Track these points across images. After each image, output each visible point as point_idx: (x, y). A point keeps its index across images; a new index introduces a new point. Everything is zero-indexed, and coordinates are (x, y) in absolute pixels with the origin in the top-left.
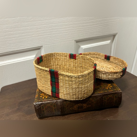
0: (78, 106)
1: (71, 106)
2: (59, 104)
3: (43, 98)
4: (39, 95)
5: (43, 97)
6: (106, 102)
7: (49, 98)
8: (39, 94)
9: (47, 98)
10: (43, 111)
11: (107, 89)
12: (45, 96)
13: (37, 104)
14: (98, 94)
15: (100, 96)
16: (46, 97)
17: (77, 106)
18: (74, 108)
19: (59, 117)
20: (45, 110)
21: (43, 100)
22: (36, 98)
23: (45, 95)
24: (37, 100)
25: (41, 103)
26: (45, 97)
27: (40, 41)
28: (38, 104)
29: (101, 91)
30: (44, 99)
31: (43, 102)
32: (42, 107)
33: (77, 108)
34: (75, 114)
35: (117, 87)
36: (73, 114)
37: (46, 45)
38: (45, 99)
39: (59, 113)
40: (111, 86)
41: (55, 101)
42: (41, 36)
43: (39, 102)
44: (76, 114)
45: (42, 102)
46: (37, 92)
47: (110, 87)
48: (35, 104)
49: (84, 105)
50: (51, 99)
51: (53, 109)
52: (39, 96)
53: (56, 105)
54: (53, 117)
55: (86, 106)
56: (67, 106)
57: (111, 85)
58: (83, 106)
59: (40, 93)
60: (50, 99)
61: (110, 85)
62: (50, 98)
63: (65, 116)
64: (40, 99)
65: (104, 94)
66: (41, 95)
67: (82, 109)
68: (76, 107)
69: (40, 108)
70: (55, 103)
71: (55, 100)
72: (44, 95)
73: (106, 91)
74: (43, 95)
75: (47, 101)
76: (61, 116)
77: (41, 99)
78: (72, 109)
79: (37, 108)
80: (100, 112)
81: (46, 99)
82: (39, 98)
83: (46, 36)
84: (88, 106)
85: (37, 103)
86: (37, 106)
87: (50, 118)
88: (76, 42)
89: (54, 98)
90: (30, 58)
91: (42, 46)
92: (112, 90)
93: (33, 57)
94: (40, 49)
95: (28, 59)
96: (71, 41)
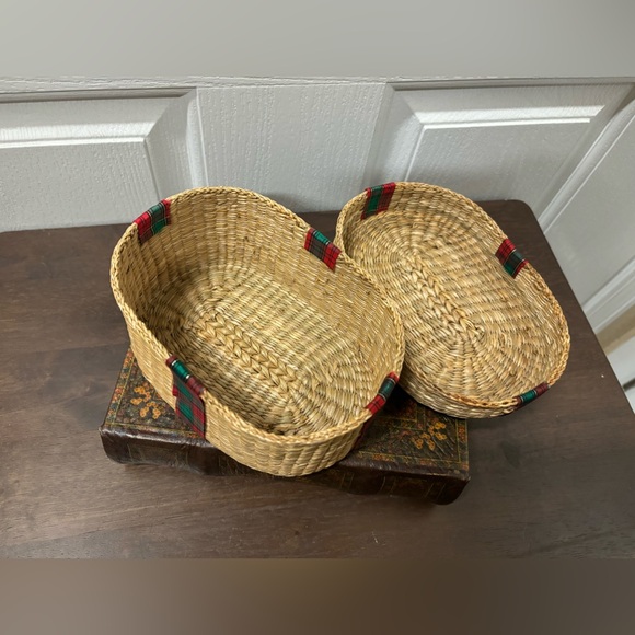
3: (144, 413)
4: (130, 394)
5: (143, 405)
7: (164, 421)
8: (129, 383)
9: (159, 418)
11: (415, 448)
12: (151, 404)
13: (111, 436)
14: (370, 460)
15: (374, 471)
16: (157, 414)
21: (140, 428)
22: (114, 406)
23: (152, 399)
24: (117, 415)
26: (151, 409)
29: (386, 452)
30: (143, 419)
31: (139, 437)
32: (132, 449)
35: (463, 448)
37: (217, 84)
38: (150, 425)
40: (441, 437)
41: (188, 443)
43: (122, 429)
45: (134, 432)
46: (125, 366)
47: (434, 439)
48: (107, 433)
50: (171, 432)
52: (129, 399)
57: (444, 427)
60: (167, 431)
62: (168, 426)
64: (127, 415)
65: (391, 472)
66: (136, 396)
70: (184, 450)
71: (188, 439)
72: (148, 398)
73: (406, 460)
74: (143, 396)
75: (155, 434)
77: (135, 416)
81: (156, 424)
82: (125, 409)
85: (114, 432)
88: (392, 89)
89: (187, 430)
90: (122, 137)
91: (195, 87)
92: (431, 462)
93: (142, 133)
94: (178, 96)
95: (112, 137)
96: (365, 84)
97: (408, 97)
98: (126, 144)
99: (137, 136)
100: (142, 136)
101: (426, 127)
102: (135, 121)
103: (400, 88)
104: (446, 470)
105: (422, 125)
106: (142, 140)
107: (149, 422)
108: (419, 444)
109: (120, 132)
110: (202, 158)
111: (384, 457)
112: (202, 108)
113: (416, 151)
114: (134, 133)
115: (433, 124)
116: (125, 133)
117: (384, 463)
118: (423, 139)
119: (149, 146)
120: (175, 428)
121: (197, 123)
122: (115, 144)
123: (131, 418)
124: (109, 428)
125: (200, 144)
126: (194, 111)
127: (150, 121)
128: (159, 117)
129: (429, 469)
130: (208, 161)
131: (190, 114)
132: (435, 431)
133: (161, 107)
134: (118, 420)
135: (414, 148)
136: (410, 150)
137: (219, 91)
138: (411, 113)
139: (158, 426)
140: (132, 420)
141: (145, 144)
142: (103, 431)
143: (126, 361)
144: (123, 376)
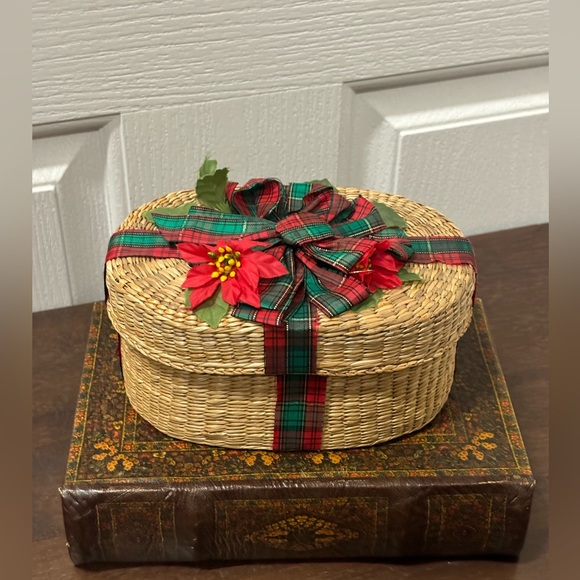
0: (291, 527)
1: (253, 522)
2: (192, 507)
3: (111, 467)
4: (89, 450)
5: (109, 459)
6: (442, 527)
7: (139, 471)
8: (86, 441)
9: (133, 469)
10: (107, 534)
11: (459, 460)
12: (119, 457)
13: (75, 498)
14: (405, 479)
15: (413, 491)
16: (128, 465)
17: (283, 530)
18: (269, 538)
19: (185, 570)
20: (117, 531)
21: (110, 481)
22: (73, 465)
23: (119, 453)
24: (79, 473)
25: (101, 492)
26: (120, 462)
27: (105, 86)
28: (85, 498)
29: (422, 468)
30: (112, 473)
31: (112, 491)
32: (101, 512)
33: (283, 537)
34: (270, 566)
36: (263, 567)
37: (144, 107)
38: (123, 477)
39: (188, 553)
40: (489, 446)
41: (173, 489)
42: (113, 54)
43: (88, 486)
44: (278, 566)
45: (105, 487)
46: (76, 425)
47: (481, 449)
48: (69, 493)
49: (320, 528)
50: (152, 480)
51: (157, 529)
52: (90, 456)
53: (177, 509)
54: (154, 569)
55: (332, 533)
56: (234, 524)
57: (492, 436)
58: (313, 532)
59: (91, 433)
60: (146, 480)
61: (488, 441)
62: (145, 474)
63: (216, 571)
64: (91, 471)
65: (435, 488)
66: (99, 451)
67: (310, 547)
68: (280, 533)
69: (93, 517)
70: (169, 500)
71: (174, 484)
72: (113, 451)
73: (448, 472)
74: (108, 451)
75: (131, 485)
76: (197, 570)
77: (101, 471)
78: (255, 538)
79: (78, 517)
80: (406, 575)
81: (128, 474)
82: (87, 465)
83: (150, 50)
84: (341, 537)
85: (79, 492)
86: (76, 507)
87: (137, 569)
88: (350, 91)
89: (169, 475)
91: (118, 114)
92: (483, 471)
93: (52, 179)
94: (96, 128)
96: (317, 87)
97: (373, 100)
99: (46, 184)
100: (53, 183)
101: (403, 134)
103: (362, 88)
104: (503, 477)
105: (398, 131)
106: (51, 188)
107: (120, 474)
108: (464, 456)
111: (422, 473)
112: (126, 138)
113: (398, 167)
115: (411, 128)
117: (422, 479)
118: (403, 149)
119: (60, 196)
120: (155, 475)
121: (120, 159)
123: (97, 473)
124: (72, 487)
125: (123, 186)
126: (117, 142)
127: (61, 163)
128: (70, 158)
129: (485, 478)
131: (111, 148)
132: (480, 441)
133: (75, 144)
134: (81, 477)
135: (394, 164)
136: (390, 166)
137: (147, 115)
138: (378, 120)
139: (132, 476)
140: (98, 476)
141: (55, 194)
142: (64, 492)
143: (76, 420)
144: (76, 436)
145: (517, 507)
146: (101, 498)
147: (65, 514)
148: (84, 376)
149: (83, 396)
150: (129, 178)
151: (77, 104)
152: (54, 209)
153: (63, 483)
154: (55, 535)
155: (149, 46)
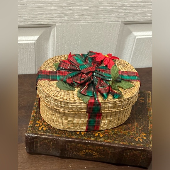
0: (87, 152)
1: (76, 150)
2: (60, 143)
3: (40, 129)
4: (35, 123)
5: (40, 126)
7: (48, 131)
8: (34, 120)
9: (46, 130)
10: (36, 147)
11: (135, 141)
12: (43, 126)
13: (29, 136)
15: (121, 148)
16: (45, 129)
17: (84, 152)
18: (80, 154)
19: (57, 158)
20: (39, 146)
21: (39, 133)
22: (30, 126)
23: (43, 125)
24: (31, 129)
25: (36, 136)
26: (43, 128)
27: (53, 16)
28: (32, 137)
30: (40, 131)
32: (36, 141)
33: (84, 154)
34: (80, 160)
36: (78, 160)
37: (63, 23)
38: (43, 132)
39: (58, 154)
40: (144, 138)
41: (56, 138)
42: (56, 8)
43: (33, 134)
44: (82, 160)
45: (38, 134)
46: (32, 115)
47: (142, 138)
48: (28, 135)
49: (94, 154)
50: (50, 134)
51: (50, 147)
52: (35, 125)
53: (56, 143)
54: (48, 156)
55: (97, 155)
56: (71, 149)
57: (146, 135)
58: (92, 154)
59: (36, 118)
60: (49, 134)
61: (145, 136)
62: (49, 133)
63: (65, 159)
64: (34, 129)
65: (127, 148)
66: (37, 124)
67: (91, 158)
68: (83, 153)
69: (33, 142)
70: (54, 141)
71: (56, 137)
72: (41, 124)
73: (132, 144)
74: (40, 124)
75: (45, 135)
76: (60, 159)
77: (37, 129)
78: (76, 153)
79: (29, 142)
81: (44, 132)
82: (34, 127)
84: (100, 156)
85: (30, 135)
86: (29, 138)
87: (44, 156)
88: (123, 24)
89: (55, 134)
90: (27, 41)
91: (55, 24)
92: (142, 145)
93: (34, 39)
94: (48, 27)
95: (24, 41)
96: (113, 22)
97: (130, 27)
98: (28, 43)
99: (32, 40)
100: (34, 41)
101: (137, 37)
102: (32, 35)
103: (126, 24)
104: (146, 148)
105: (136, 36)
106: (34, 42)
107: (42, 131)
108: (137, 140)
109: (27, 39)
110: (54, 49)
111: (124, 143)
112: (57, 31)
113: (134, 46)
114: (31, 39)
115: (140, 36)
116: (28, 40)
117: (124, 145)
118: (136, 41)
120: (51, 133)
121: (54, 36)
122: (24, 43)
123: (36, 130)
124: (29, 133)
125: (54, 43)
126: (54, 32)
127: (37, 35)
128: (40, 34)
129: (141, 147)
130: (56, 50)
131: (52, 33)
132: (142, 136)
133: (42, 30)
134: (31, 131)
135: (133, 45)
136: (132, 46)
137: (63, 25)
138: (130, 32)
139: (46, 133)
140: (36, 131)
141: (35, 43)
142: (26, 134)
143: (32, 113)
144: (32, 118)
145: (149, 156)
146: (36, 137)
147: (26, 140)
148: (36, 100)
149: (35, 106)
150: (56, 42)
151: (44, 20)
152: (34, 48)
153: (27, 132)
154: (23, 143)
155: (67, 7)
